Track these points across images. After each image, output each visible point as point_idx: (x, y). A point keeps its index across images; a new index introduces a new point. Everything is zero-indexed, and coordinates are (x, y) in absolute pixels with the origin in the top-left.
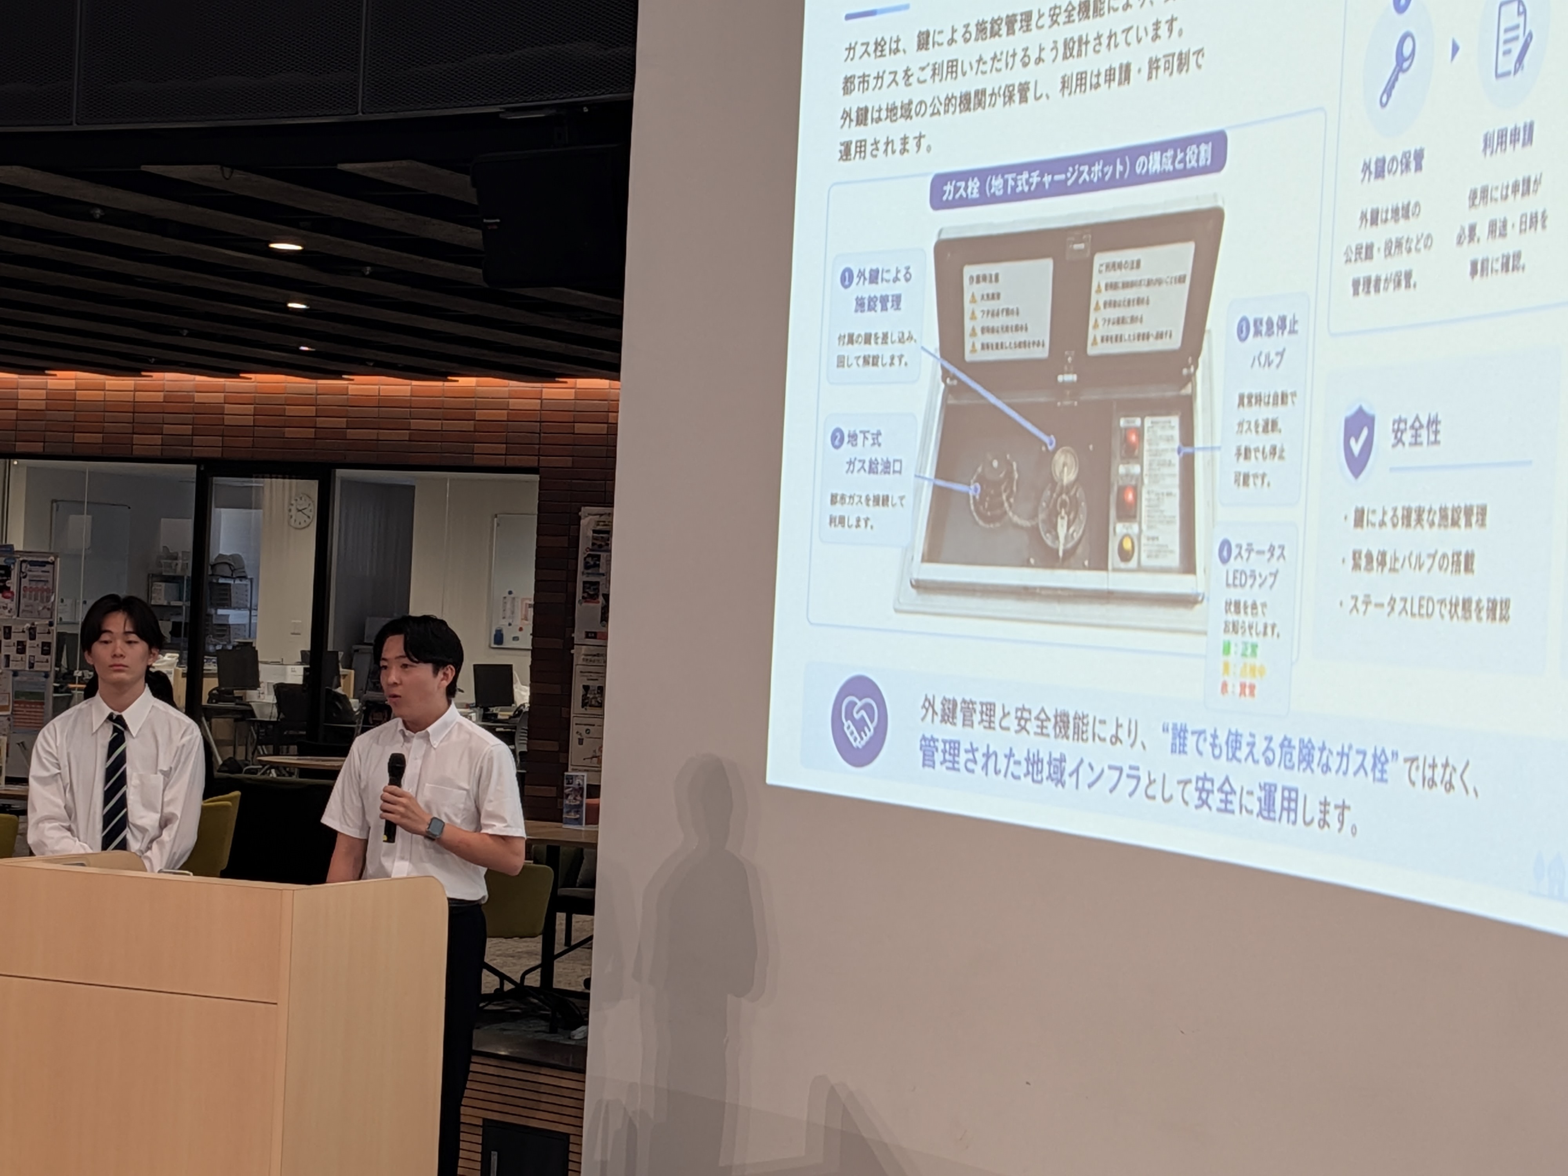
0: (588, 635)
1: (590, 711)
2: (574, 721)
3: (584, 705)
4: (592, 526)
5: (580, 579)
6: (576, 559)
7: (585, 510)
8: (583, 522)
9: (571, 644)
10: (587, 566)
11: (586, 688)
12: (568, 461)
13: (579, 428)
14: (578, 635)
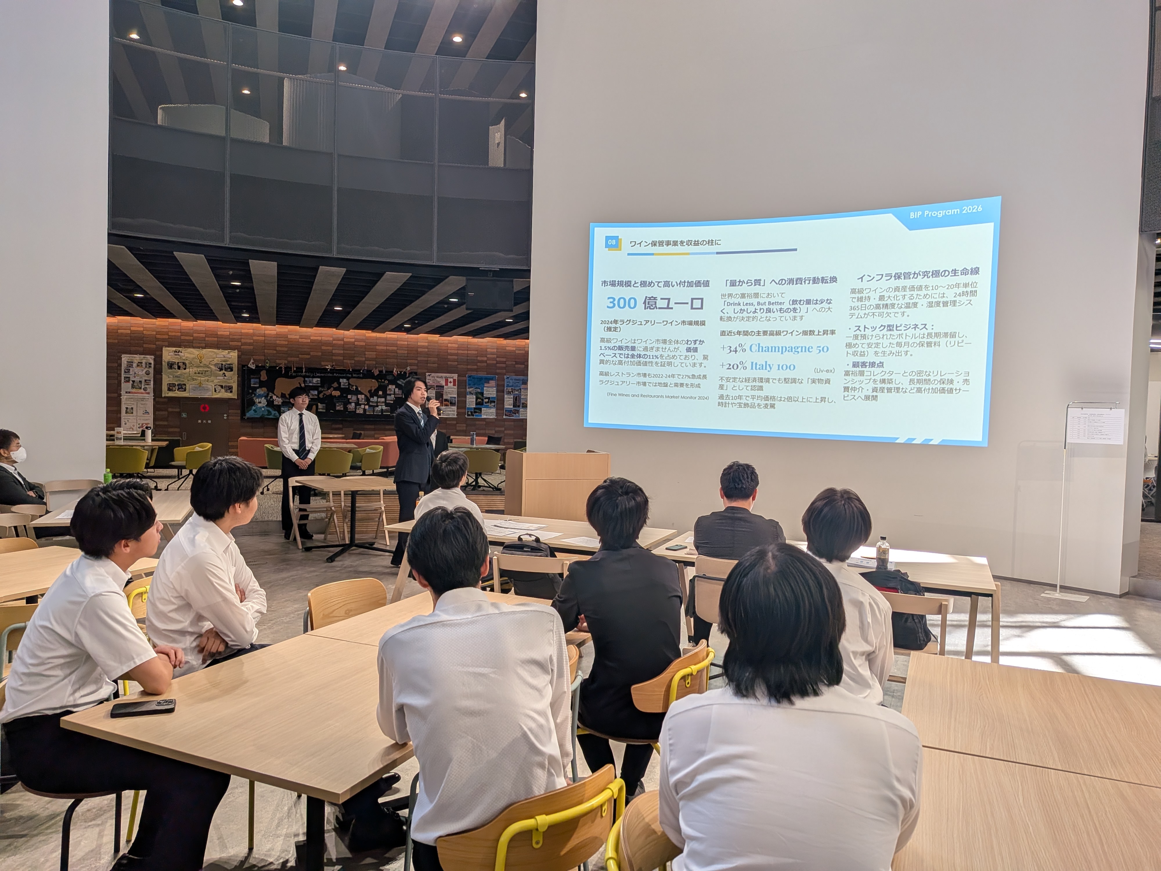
0: (126, 392)
1: (128, 415)
2: (122, 418)
3: (126, 413)
4: (126, 360)
5: (123, 376)
6: (121, 370)
7: (123, 356)
8: (123, 359)
9: (120, 395)
10: (125, 372)
11: (127, 408)
12: (116, 341)
13: (119, 331)
14: (123, 392)
